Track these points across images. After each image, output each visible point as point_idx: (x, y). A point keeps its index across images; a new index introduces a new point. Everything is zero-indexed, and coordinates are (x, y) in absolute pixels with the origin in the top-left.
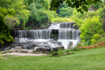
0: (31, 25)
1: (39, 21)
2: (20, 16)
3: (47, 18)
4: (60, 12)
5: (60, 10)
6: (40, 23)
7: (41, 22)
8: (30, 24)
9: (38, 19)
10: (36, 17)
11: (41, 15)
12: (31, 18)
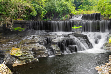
0: (51, 18)
1: (59, 13)
2: (37, 6)
3: (68, 10)
4: (78, 10)
5: (78, 7)
6: (60, 15)
7: (61, 13)
8: (50, 16)
9: (58, 10)
10: (56, 8)
11: (62, 6)
12: (50, 9)
